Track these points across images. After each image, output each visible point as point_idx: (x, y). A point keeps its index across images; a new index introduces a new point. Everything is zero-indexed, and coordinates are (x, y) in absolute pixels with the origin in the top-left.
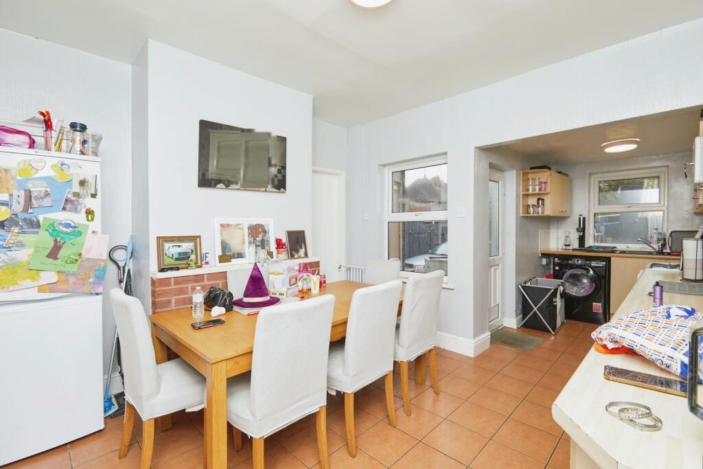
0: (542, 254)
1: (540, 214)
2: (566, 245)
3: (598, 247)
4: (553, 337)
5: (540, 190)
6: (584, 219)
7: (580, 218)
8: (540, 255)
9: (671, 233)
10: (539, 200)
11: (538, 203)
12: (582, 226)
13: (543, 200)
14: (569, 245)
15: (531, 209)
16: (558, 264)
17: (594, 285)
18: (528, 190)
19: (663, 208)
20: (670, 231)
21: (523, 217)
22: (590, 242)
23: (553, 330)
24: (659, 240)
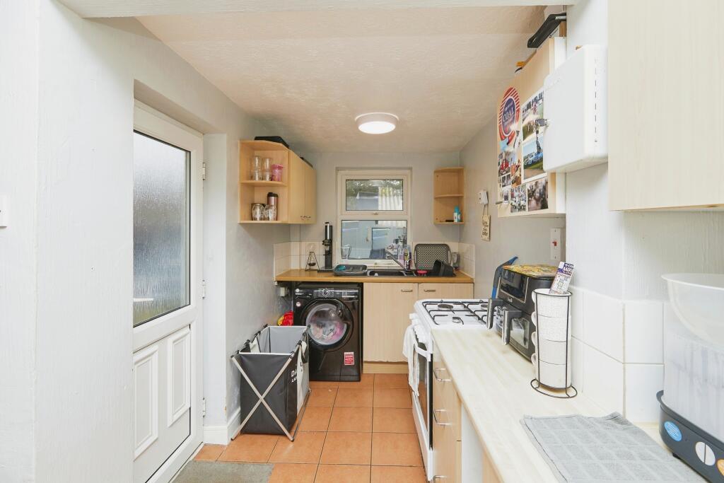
0: (279, 282)
1: (271, 221)
2: (310, 265)
3: (348, 267)
4: (291, 445)
5: (272, 179)
6: (331, 227)
7: (326, 226)
8: (276, 283)
9: (416, 247)
10: (270, 195)
11: (269, 202)
12: (328, 238)
13: (276, 196)
14: (314, 264)
15: (258, 210)
16: (300, 298)
17: (346, 326)
18: (252, 177)
19: (406, 217)
20: (415, 244)
21: (240, 224)
22: (337, 260)
23: (289, 431)
24: (405, 255)
